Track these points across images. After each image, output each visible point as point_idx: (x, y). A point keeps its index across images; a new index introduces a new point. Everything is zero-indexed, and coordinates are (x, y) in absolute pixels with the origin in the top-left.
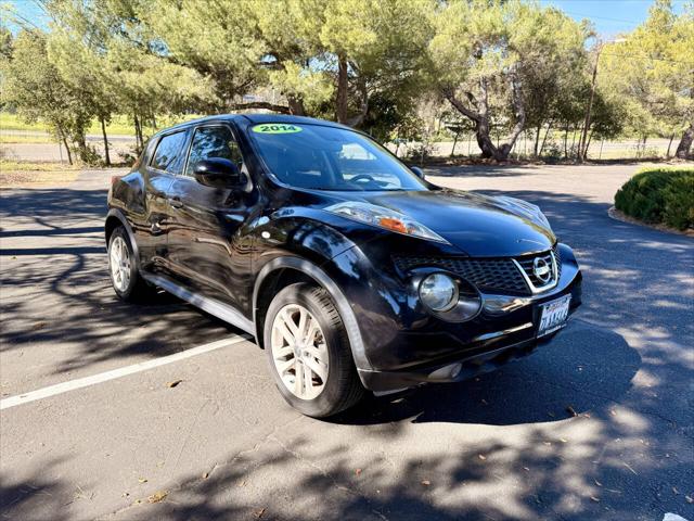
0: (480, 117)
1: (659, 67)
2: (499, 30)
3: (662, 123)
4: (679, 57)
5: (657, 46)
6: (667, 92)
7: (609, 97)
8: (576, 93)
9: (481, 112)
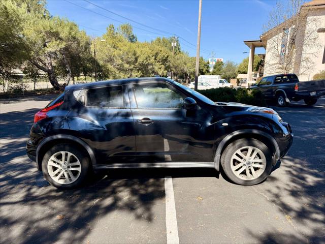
0: (49, 70)
1: (116, 52)
2: (54, 30)
3: (121, 73)
4: (122, 49)
5: (113, 43)
6: (120, 62)
7: (101, 63)
8: (88, 60)
9: (50, 68)
